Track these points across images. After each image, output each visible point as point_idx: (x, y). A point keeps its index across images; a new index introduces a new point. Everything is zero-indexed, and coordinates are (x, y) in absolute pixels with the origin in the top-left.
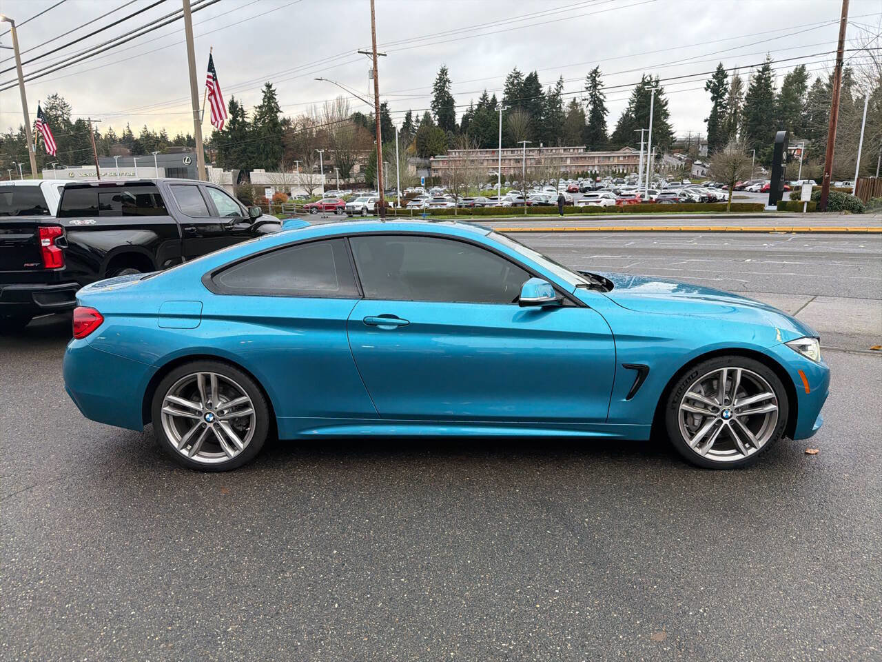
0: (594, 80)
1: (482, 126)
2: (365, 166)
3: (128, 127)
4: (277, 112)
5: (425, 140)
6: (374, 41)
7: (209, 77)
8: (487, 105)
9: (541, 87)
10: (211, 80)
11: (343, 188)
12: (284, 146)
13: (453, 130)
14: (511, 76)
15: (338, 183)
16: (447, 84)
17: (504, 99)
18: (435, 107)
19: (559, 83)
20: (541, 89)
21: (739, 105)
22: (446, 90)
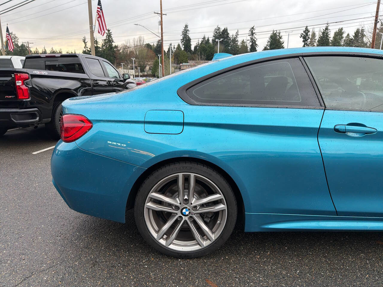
0: (252, 32)
1: (203, 51)
2: (151, 67)
3: (44, 48)
4: (112, 42)
5: (178, 56)
6: (161, 8)
7: (98, 8)
8: (205, 42)
9: (229, 34)
10: (99, 10)
11: (141, 76)
12: (115, 58)
13: (190, 52)
14: (216, 29)
15: (140, 74)
16: (188, 32)
17: (213, 39)
18: (182, 42)
19: (237, 33)
20: (229, 35)
21: (314, 44)
22: (187, 34)
